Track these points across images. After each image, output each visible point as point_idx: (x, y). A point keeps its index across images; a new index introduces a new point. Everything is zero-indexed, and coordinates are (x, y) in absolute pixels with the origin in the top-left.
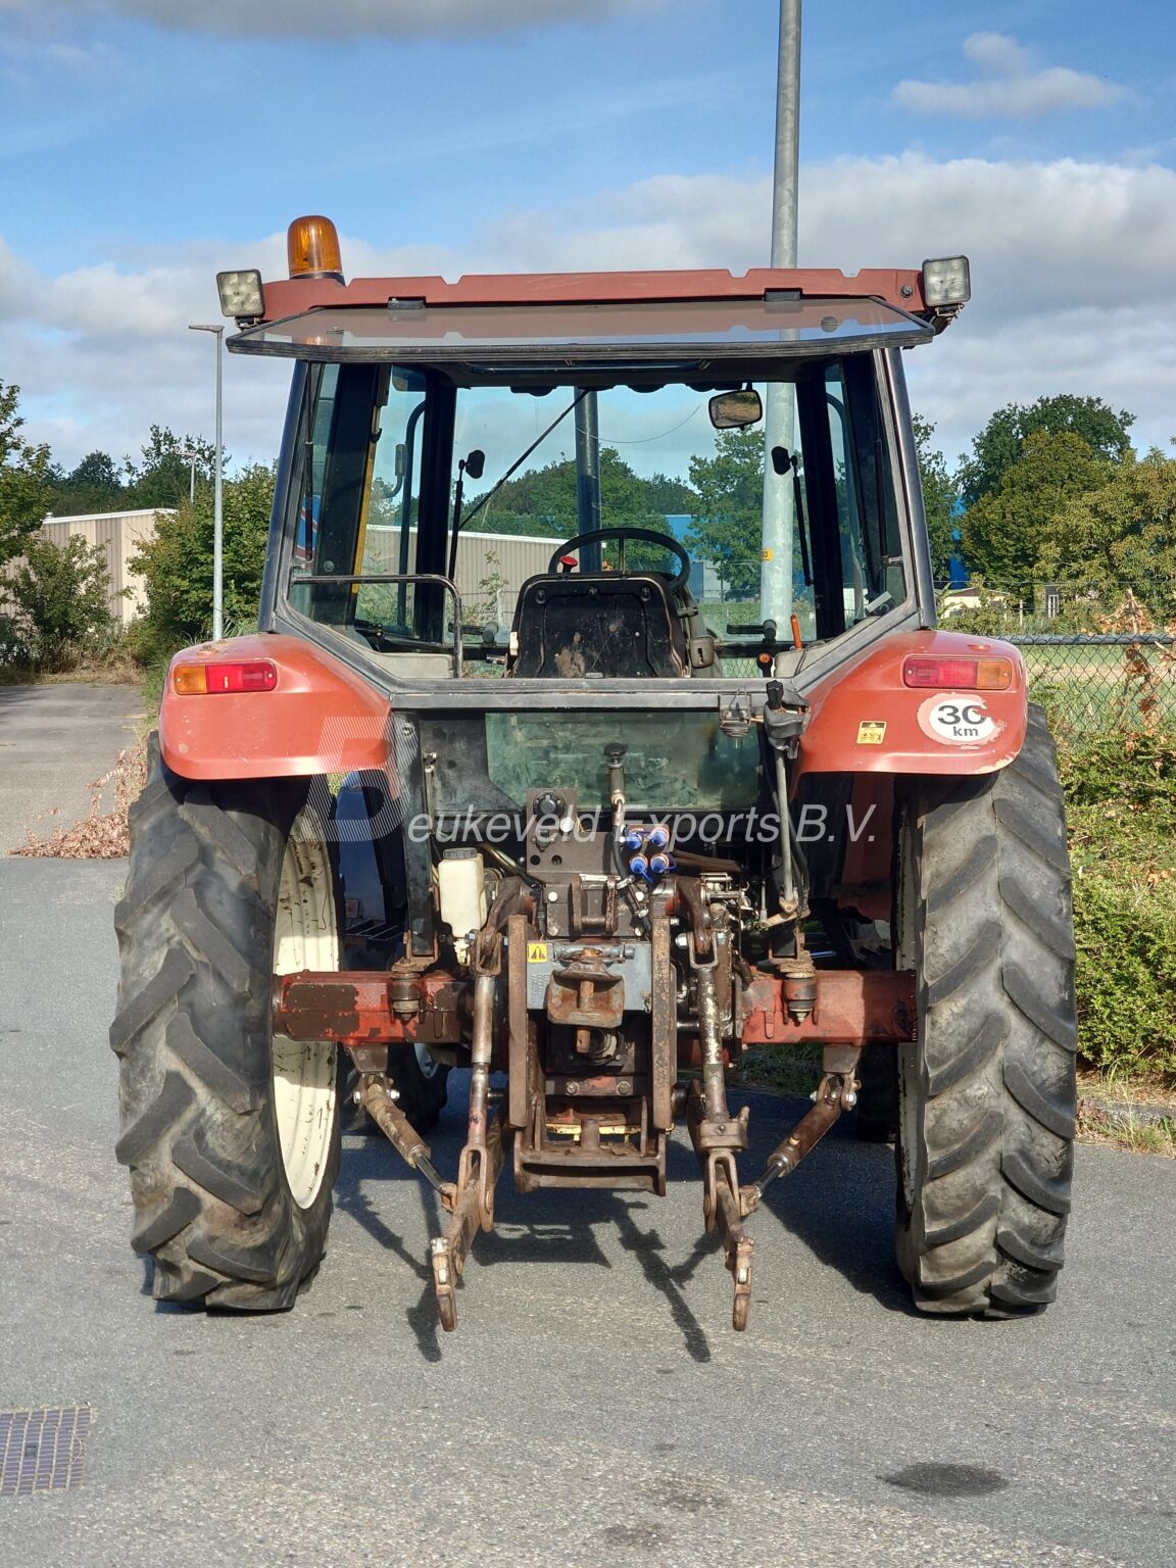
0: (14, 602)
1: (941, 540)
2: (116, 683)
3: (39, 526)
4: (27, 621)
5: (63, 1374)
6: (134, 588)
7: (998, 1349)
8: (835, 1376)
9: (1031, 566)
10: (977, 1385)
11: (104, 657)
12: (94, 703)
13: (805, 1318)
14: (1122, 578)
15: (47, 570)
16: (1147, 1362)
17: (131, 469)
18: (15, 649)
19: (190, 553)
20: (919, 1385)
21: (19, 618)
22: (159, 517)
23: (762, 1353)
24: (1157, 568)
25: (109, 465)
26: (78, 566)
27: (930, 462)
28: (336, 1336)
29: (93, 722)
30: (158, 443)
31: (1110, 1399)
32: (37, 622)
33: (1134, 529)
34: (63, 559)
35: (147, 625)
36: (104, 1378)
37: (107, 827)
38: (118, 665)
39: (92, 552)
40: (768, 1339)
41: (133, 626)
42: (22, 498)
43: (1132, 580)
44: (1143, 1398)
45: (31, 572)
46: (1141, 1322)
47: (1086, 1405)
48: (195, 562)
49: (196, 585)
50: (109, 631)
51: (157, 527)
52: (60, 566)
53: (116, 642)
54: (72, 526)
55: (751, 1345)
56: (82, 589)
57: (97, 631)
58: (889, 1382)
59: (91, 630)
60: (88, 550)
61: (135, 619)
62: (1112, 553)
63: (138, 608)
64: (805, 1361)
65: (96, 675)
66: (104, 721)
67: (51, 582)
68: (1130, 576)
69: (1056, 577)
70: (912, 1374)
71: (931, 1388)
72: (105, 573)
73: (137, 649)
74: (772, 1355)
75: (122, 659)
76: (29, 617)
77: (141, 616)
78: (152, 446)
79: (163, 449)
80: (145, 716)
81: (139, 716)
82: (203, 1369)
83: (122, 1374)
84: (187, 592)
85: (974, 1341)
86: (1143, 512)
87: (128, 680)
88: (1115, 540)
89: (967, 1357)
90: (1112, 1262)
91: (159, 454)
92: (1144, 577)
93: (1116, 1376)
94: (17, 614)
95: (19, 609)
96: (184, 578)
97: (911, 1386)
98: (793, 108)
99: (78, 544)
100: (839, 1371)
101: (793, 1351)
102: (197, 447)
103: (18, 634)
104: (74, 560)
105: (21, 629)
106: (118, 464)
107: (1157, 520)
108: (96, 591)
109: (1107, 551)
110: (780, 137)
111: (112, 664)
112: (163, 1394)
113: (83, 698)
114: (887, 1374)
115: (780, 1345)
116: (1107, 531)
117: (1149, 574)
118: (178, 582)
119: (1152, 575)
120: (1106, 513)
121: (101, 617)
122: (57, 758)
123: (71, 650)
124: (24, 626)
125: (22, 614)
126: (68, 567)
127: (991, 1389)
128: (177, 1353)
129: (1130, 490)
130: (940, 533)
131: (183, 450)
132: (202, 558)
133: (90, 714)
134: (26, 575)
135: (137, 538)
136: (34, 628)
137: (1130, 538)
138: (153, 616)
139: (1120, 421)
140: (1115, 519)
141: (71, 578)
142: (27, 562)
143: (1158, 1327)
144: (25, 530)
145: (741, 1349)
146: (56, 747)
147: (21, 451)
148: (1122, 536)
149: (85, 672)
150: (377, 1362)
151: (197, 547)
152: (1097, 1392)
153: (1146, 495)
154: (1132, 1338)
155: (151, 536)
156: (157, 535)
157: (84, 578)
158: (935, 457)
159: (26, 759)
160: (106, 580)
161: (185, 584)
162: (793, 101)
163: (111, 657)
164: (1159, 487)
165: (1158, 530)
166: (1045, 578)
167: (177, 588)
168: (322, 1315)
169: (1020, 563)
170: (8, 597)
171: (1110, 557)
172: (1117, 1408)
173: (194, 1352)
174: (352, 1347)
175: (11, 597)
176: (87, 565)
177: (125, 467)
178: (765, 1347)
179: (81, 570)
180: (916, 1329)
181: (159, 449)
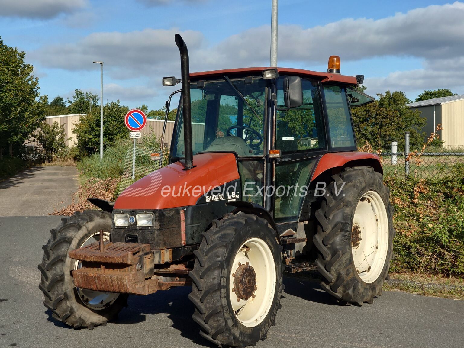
0: (37, 141)
1: (310, 123)
2: (68, 165)
3: (45, 119)
4: (41, 147)
5: (100, 343)
6: (73, 137)
7: (336, 333)
8: (296, 340)
9: (336, 131)
10: (332, 341)
11: (64, 158)
12: (63, 171)
13: (287, 327)
14: (363, 134)
15: (47, 132)
16: (374, 336)
17: (69, 102)
18: (37, 155)
19: (92, 127)
20: (317, 341)
21: (38, 146)
22: (81, 117)
23: (278, 335)
24: (373, 132)
25: (62, 100)
26: (56, 131)
27: (306, 100)
28: (168, 333)
29: (64, 177)
30: (77, 94)
31: (365, 344)
32: (44, 147)
33: (366, 120)
34: (51, 129)
35: (77, 148)
36: (111, 343)
37: (77, 206)
38: (69, 160)
39: (60, 127)
40: (278, 332)
41: (73, 148)
42: (40, 111)
43: (366, 135)
44: (373, 343)
45: (42, 133)
46: (372, 327)
47: (359, 345)
48: (93, 130)
49: (94, 137)
50: (65, 150)
51: (80, 120)
52: (51, 131)
53: (68, 153)
54: (53, 119)
55: (274, 333)
56: (57, 138)
57: (62, 150)
58: (310, 341)
59: (60, 150)
60: (59, 126)
61: (73, 147)
62: (360, 127)
63: (74, 143)
64: (288, 337)
65: (62, 163)
66: (67, 177)
67: (48, 136)
68: (365, 134)
69: (344, 134)
70: (316, 339)
71: (320, 342)
72: (64, 133)
73: (74, 155)
74: (280, 335)
75: (70, 158)
76: (41, 146)
77: (76, 146)
78: (76, 95)
79: (79, 96)
80: (79, 175)
81: (77, 175)
82: (136, 341)
83: (115, 342)
84: (91, 139)
85: (330, 332)
86: (369, 115)
87: (72, 165)
88: (361, 123)
89: (329, 335)
90: (364, 314)
91: (78, 97)
92: (369, 134)
93: (366, 339)
94: (38, 145)
95: (39, 144)
96: (90, 135)
97: (315, 341)
98: (276, 12)
99: (56, 124)
100: (297, 339)
101: (285, 334)
102: (89, 95)
103: (38, 151)
104: (55, 129)
105: (39, 149)
106: (65, 100)
107: (373, 118)
108: (61, 138)
109: (359, 127)
110: (273, 20)
111: (67, 160)
112: (127, 347)
113: (59, 170)
114: (309, 339)
115: (282, 333)
116: (358, 120)
117: (370, 133)
118: (88, 136)
119: (371, 133)
120: (358, 115)
121: (63, 146)
122: (56, 188)
123: (54, 156)
124: (40, 149)
125: (39, 145)
126: (53, 131)
127: (335, 342)
128: (128, 337)
129: (365, 109)
130: (310, 121)
131: (85, 96)
132: (96, 129)
133: (62, 174)
134: (40, 133)
135: (75, 123)
136: (43, 149)
137: (365, 123)
138: (79, 146)
139: (362, 89)
140: (361, 117)
141: (54, 134)
142: (41, 130)
143: (376, 328)
144: (41, 120)
145: (272, 334)
146: (54, 184)
147: (39, 97)
148: (363, 122)
149: (58, 162)
150: (180, 338)
151: (94, 125)
152: (362, 342)
153: (370, 110)
154: (370, 330)
155: (78, 122)
156: (80, 122)
157: (58, 134)
158: (308, 99)
159: (47, 188)
160: (65, 135)
161: (91, 136)
162: (276, 10)
163: (66, 158)
164: (373, 108)
165: (373, 120)
166: (341, 135)
167: (88, 138)
168: (164, 328)
169: (333, 130)
170: (35, 140)
171: (359, 128)
172: (366, 346)
173: (132, 337)
174: (173, 335)
175: (36, 140)
176: (59, 131)
177: (68, 101)
178: (278, 334)
179: (57, 132)
180: (316, 329)
181: (78, 96)
